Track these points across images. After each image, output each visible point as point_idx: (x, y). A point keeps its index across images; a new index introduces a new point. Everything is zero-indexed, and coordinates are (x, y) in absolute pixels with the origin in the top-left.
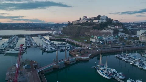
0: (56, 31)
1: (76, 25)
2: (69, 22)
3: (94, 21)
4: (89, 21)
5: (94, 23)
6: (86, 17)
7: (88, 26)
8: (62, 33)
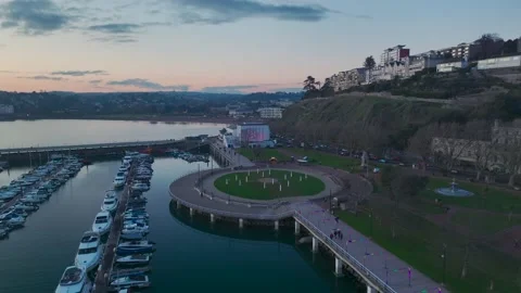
0: (239, 128)
1: (355, 94)
2: (311, 79)
3: (483, 64)
4: (443, 68)
5: (490, 78)
6: (404, 52)
7: (447, 96)
8: (272, 137)
